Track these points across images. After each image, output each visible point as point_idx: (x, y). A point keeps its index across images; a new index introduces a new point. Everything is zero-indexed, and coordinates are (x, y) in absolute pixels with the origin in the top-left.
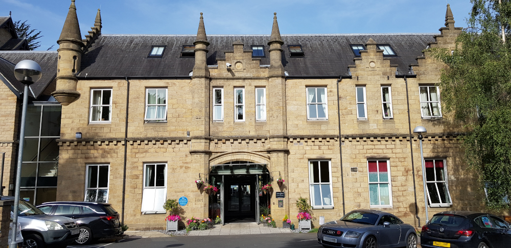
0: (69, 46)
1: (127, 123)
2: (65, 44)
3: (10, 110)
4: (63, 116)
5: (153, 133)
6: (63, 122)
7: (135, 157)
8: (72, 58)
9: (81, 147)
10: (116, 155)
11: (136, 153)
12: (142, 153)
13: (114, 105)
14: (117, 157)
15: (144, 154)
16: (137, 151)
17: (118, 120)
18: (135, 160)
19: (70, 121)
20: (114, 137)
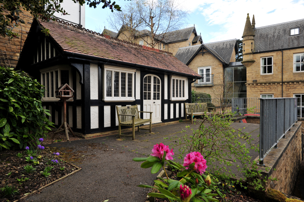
0: (249, 38)
1: (282, 73)
2: (247, 37)
3: (220, 71)
4: (247, 72)
5: (300, 78)
6: (247, 75)
7: (288, 91)
8: (251, 44)
9: (258, 87)
10: (277, 90)
11: (289, 89)
12: (292, 89)
13: (275, 65)
14: (278, 91)
15: (294, 89)
16: (289, 88)
17: (277, 72)
18: (289, 92)
19: (251, 74)
20: (275, 81)
